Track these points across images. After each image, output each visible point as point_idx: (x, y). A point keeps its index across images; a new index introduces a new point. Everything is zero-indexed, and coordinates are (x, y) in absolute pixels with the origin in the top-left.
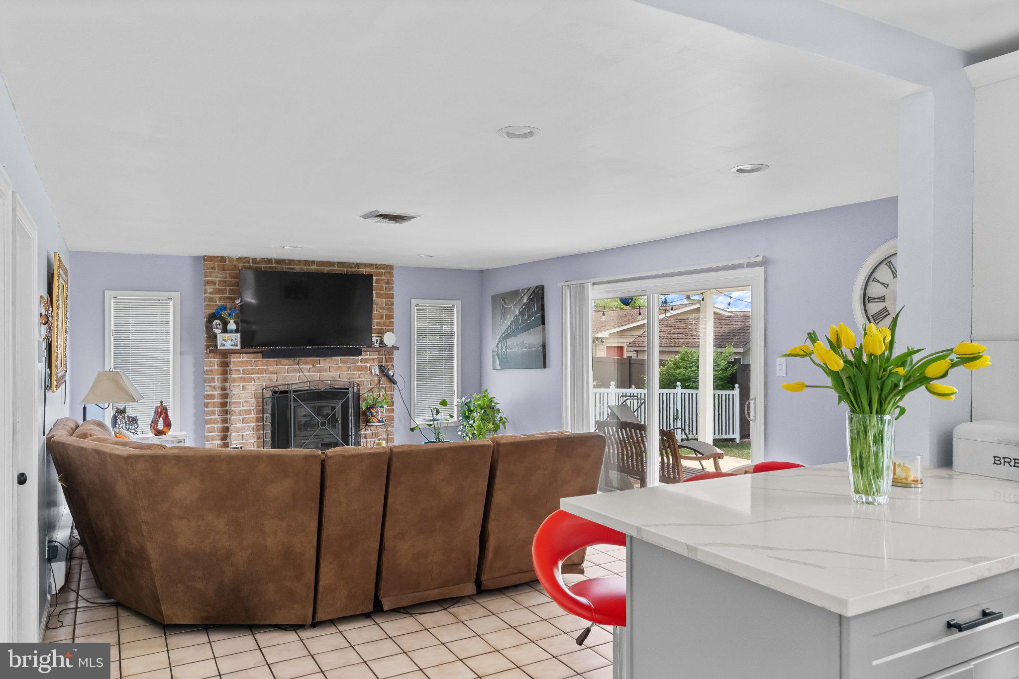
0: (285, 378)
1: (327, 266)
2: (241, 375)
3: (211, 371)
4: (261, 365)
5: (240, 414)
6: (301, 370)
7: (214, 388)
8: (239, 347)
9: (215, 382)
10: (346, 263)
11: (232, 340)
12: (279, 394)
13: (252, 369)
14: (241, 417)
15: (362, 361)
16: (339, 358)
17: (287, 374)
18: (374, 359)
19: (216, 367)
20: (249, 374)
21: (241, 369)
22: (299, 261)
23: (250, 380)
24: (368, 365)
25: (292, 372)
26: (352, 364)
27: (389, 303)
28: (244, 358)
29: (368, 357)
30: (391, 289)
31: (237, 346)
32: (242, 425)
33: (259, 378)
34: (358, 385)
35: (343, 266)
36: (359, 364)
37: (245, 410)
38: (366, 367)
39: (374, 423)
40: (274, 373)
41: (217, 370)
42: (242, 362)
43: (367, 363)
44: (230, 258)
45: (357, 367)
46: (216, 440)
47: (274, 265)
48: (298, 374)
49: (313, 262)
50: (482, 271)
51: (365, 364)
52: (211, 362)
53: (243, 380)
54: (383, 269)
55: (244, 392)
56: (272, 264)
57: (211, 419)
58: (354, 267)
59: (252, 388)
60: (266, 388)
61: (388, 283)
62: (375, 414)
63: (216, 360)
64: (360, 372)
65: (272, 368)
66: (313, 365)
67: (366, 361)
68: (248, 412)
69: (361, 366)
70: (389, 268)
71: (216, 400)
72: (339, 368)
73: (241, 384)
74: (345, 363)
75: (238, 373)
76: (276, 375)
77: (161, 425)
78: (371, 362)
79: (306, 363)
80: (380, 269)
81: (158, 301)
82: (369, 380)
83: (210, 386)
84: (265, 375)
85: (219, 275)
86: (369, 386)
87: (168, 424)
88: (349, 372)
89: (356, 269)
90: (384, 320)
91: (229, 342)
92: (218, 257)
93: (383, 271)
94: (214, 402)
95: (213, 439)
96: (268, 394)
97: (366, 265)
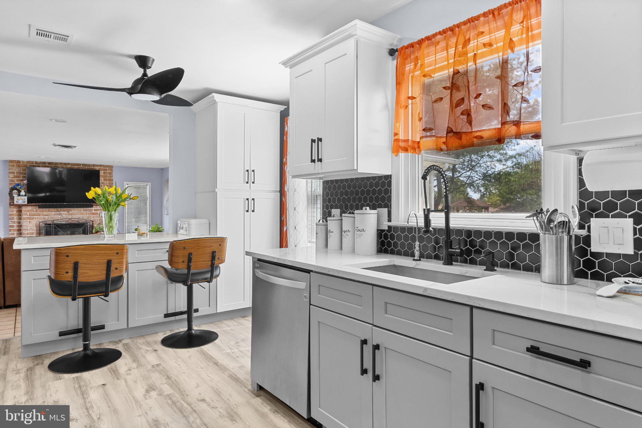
0: (52, 218)
1: (77, 166)
3: (12, 214)
4: (39, 212)
6: (60, 214)
7: (14, 222)
8: (26, 203)
9: (14, 220)
10: (87, 164)
11: (23, 200)
12: (47, 225)
13: (34, 213)
15: (95, 210)
16: (82, 209)
17: (53, 216)
19: (15, 212)
20: (32, 216)
21: (28, 213)
22: (61, 163)
23: (33, 219)
24: (98, 212)
25: (56, 215)
26: (89, 211)
28: (29, 208)
29: (98, 208)
30: (112, 176)
33: (38, 218)
34: (93, 221)
35: (85, 166)
36: (93, 211)
38: (97, 213)
40: (46, 216)
41: (16, 214)
42: (29, 210)
43: (97, 211)
44: (23, 161)
45: (92, 213)
48: (60, 216)
49: (69, 164)
50: (162, 169)
51: (97, 212)
52: (12, 210)
53: (29, 218)
55: (30, 224)
56: (46, 164)
58: (92, 166)
59: (34, 222)
60: (42, 222)
61: (110, 174)
63: (15, 209)
64: (93, 216)
65: (44, 213)
66: (68, 212)
67: (97, 210)
69: (94, 213)
70: (111, 167)
71: (15, 228)
72: (82, 214)
73: (28, 221)
74: (85, 211)
75: (27, 215)
76: (47, 216)
78: (100, 211)
79: (64, 211)
80: (105, 167)
82: (99, 219)
84: (41, 216)
85: (17, 169)
86: (99, 222)
88: (88, 215)
89: (93, 167)
91: (21, 200)
92: (16, 160)
93: (107, 168)
96: (42, 225)
97: (98, 166)
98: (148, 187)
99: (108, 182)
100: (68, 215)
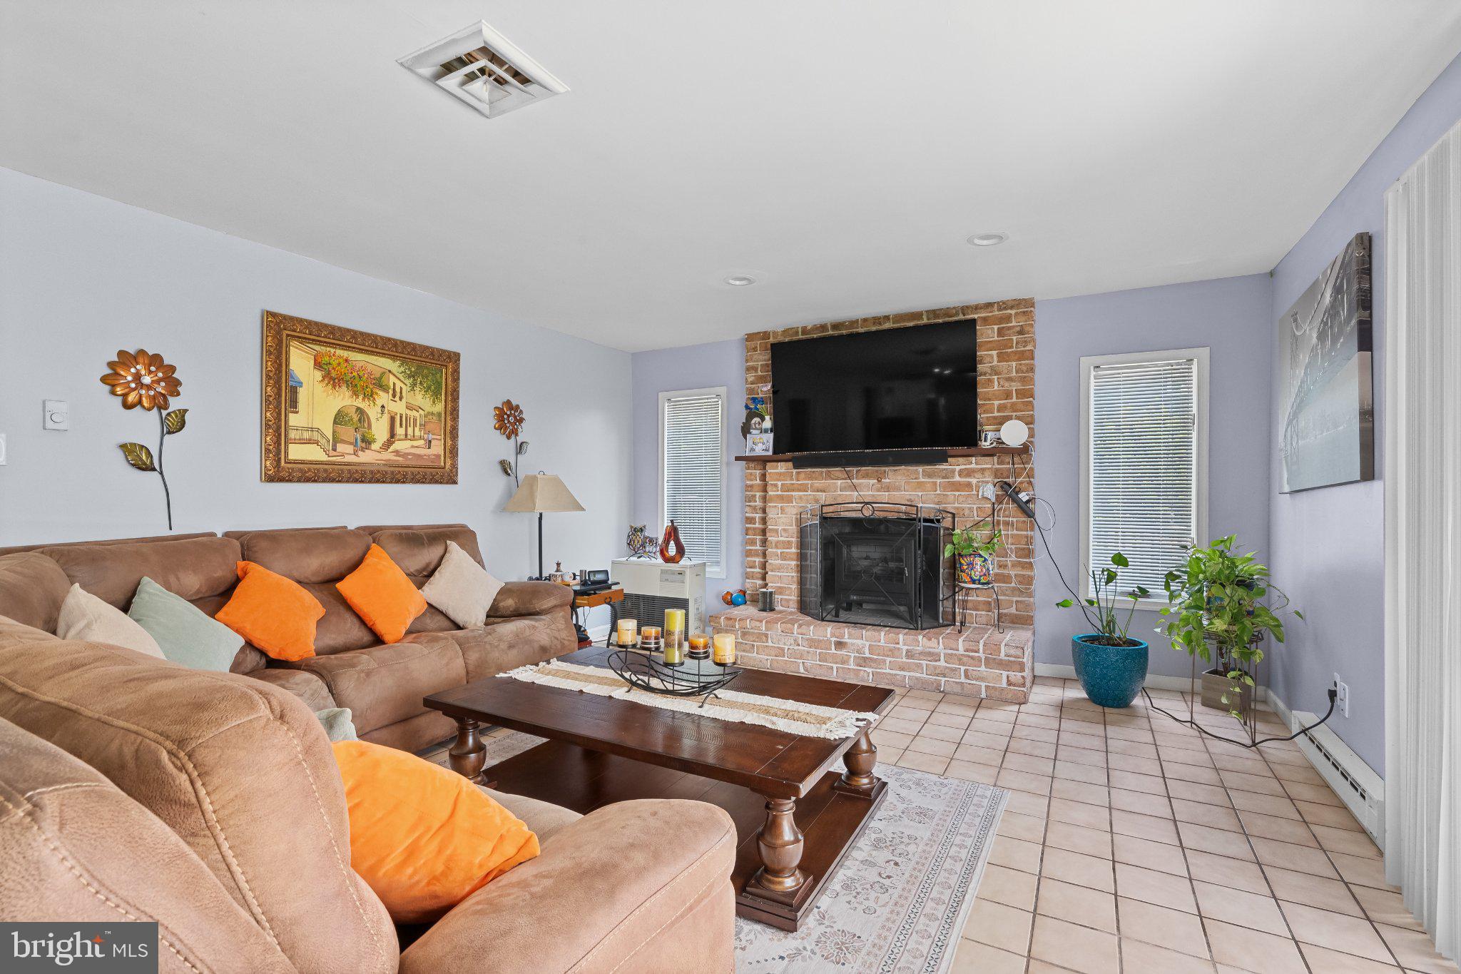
1: (909, 320)
2: (779, 493)
3: (751, 486)
4: (805, 479)
5: (777, 547)
6: (855, 488)
7: (754, 508)
8: (770, 453)
9: (756, 501)
10: (941, 309)
11: (764, 444)
13: (793, 484)
14: (779, 551)
15: (961, 473)
16: (920, 469)
17: (839, 493)
18: (983, 470)
19: (758, 482)
20: (788, 491)
21: (779, 483)
22: (865, 320)
23: (789, 499)
24: (974, 481)
26: (943, 478)
27: (1024, 368)
28: (782, 468)
29: (973, 466)
30: (1030, 341)
31: (768, 451)
32: (780, 562)
33: (800, 497)
34: (954, 515)
36: (957, 478)
37: (783, 542)
38: (969, 485)
39: (966, 582)
40: (821, 491)
41: (759, 485)
42: (780, 474)
43: (970, 476)
44: (774, 333)
45: (953, 484)
46: (757, 579)
47: (831, 332)
48: (855, 494)
49: (887, 318)
50: (1271, 274)
51: (970, 480)
52: (751, 474)
53: (781, 498)
54: (1012, 308)
55: (782, 515)
56: (828, 330)
57: (752, 550)
58: (957, 314)
59: (792, 510)
60: (812, 511)
61: (1021, 332)
62: (965, 567)
63: (758, 472)
64: (957, 493)
65: (818, 483)
66: (879, 481)
67: (969, 473)
68: (788, 545)
69: (959, 482)
70: (1025, 306)
71: (757, 525)
72: (920, 486)
73: (780, 505)
74: (930, 476)
75: (774, 489)
76: (824, 494)
78: (978, 475)
79: (866, 476)
80: (1005, 309)
81: (708, 401)
82: (975, 507)
83: (750, 506)
84: (809, 493)
85: (761, 357)
86: (976, 518)
88: (938, 492)
90: (1014, 399)
91: (760, 445)
92: (759, 333)
93: (1013, 312)
94: (754, 529)
95: (753, 578)
96: (812, 519)
97: (977, 308)
98: (1195, 367)
99: (1014, 364)
100: (879, 491)
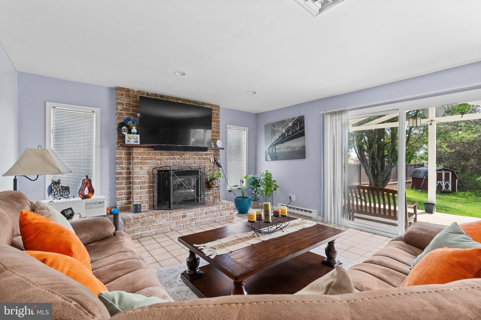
0: (165, 163)
1: (187, 102)
2: (140, 161)
3: (121, 158)
4: (152, 155)
5: (139, 184)
6: (173, 159)
7: (123, 168)
8: (139, 143)
9: (123, 165)
10: (197, 102)
11: (134, 139)
12: (164, 172)
13: (147, 157)
14: (140, 186)
15: (205, 155)
16: (194, 153)
17: (166, 161)
18: (211, 154)
19: (124, 155)
20: (145, 160)
21: (140, 157)
22: (173, 97)
23: (145, 164)
24: (209, 157)
25: (169, 159)
26: (201, 156)
27: (218, 125)
28: (141, 150)
29: (209, 152)
30: (219, 118)
31: (137, 142)
32: (140, 190)
33: (150, 163)
35: (196, 103)
36: (204, 156)
37: (142, 182)
38: (208, 158)
39: (214, 188)
40: (159, 160)
41: (125, 157)
42: (141, 153)
43: (208, 155)
44: (133, 91)
45: (203, 158)
46: (124, 200)
47: (159, 98)
48: (172, 161)
49: (180, 99)
50: (257, 114)
52: (120, 152)
53: (141, 163)
54: (215, 107)
55: (141, 170)
56: (158, 97)
57: (121, 187)
59: (146, 168)
60: (154, 168)
61: (217, 115)
62: (214, 183)
63: (124, 151)
64: (204, 161)
65: (158, 157)
66: (181, 157)
68: (144, 183)
70: (218, 107)
71: (123, 176)
72: (194, 158)
73: (140, 166)
74: (197, 155)
75: (138, 159)
76: (160, 161)
77: (86, 192)
78: (210, 155)
79: (177, 155)
80: (213, 107)
81: (85, 113)
82: (209, 165)
83: (120, 167)
84: (154, 161)
85: (126, 100)
86: (209, 168)
87: (92, 191)
88: (199, 160)
89: (202, 106)
90: (215, 134)
91: (133, 140)
92: (125, 88)
93: (215, 108)
94: (122, 177)
95: (121, 200)
96: (156, 172)
97: (207, 104)
98: (245, 132)
99: (215, 123)
100: (181, 160)
